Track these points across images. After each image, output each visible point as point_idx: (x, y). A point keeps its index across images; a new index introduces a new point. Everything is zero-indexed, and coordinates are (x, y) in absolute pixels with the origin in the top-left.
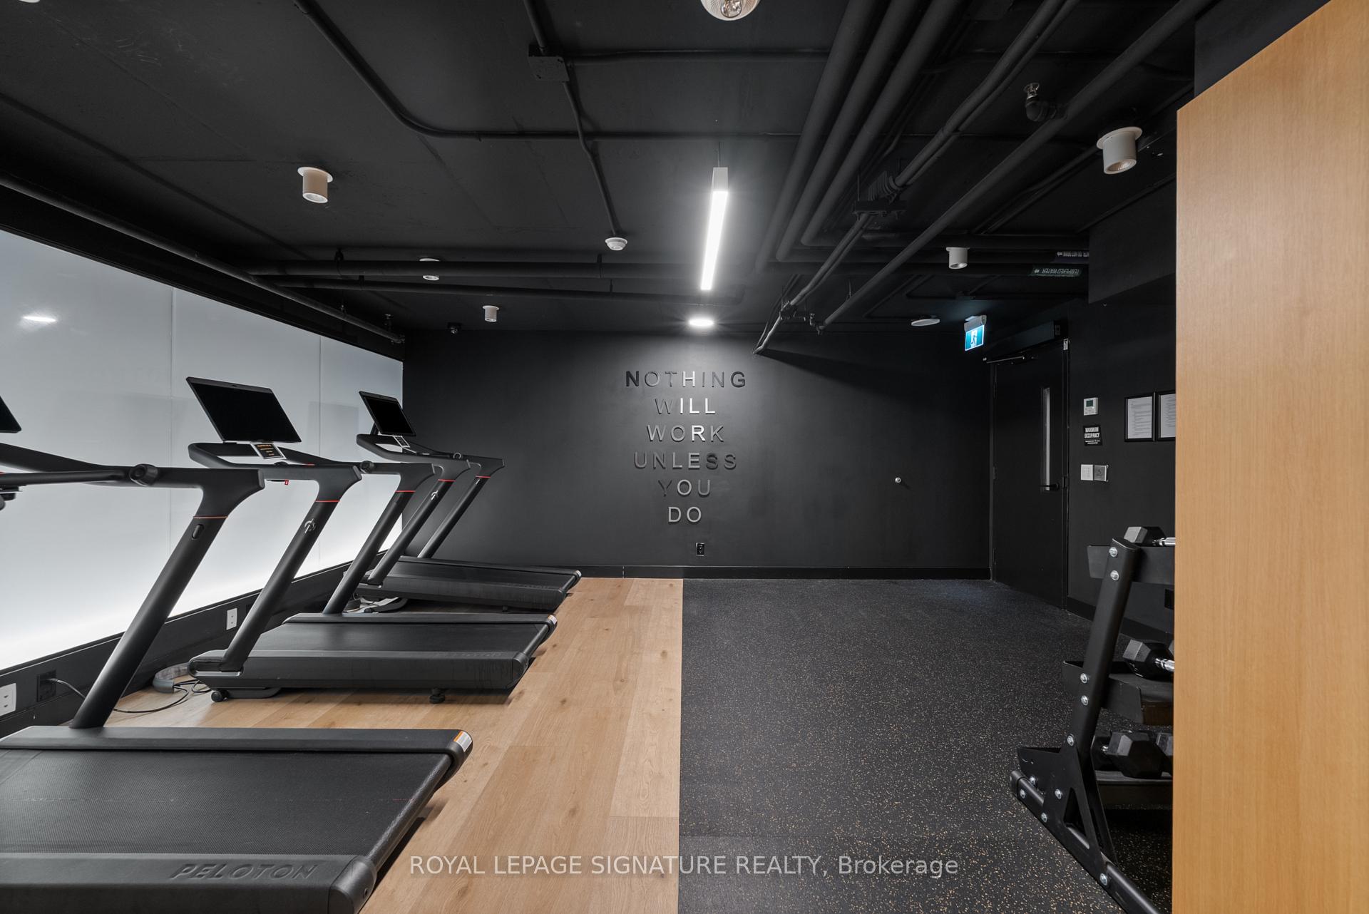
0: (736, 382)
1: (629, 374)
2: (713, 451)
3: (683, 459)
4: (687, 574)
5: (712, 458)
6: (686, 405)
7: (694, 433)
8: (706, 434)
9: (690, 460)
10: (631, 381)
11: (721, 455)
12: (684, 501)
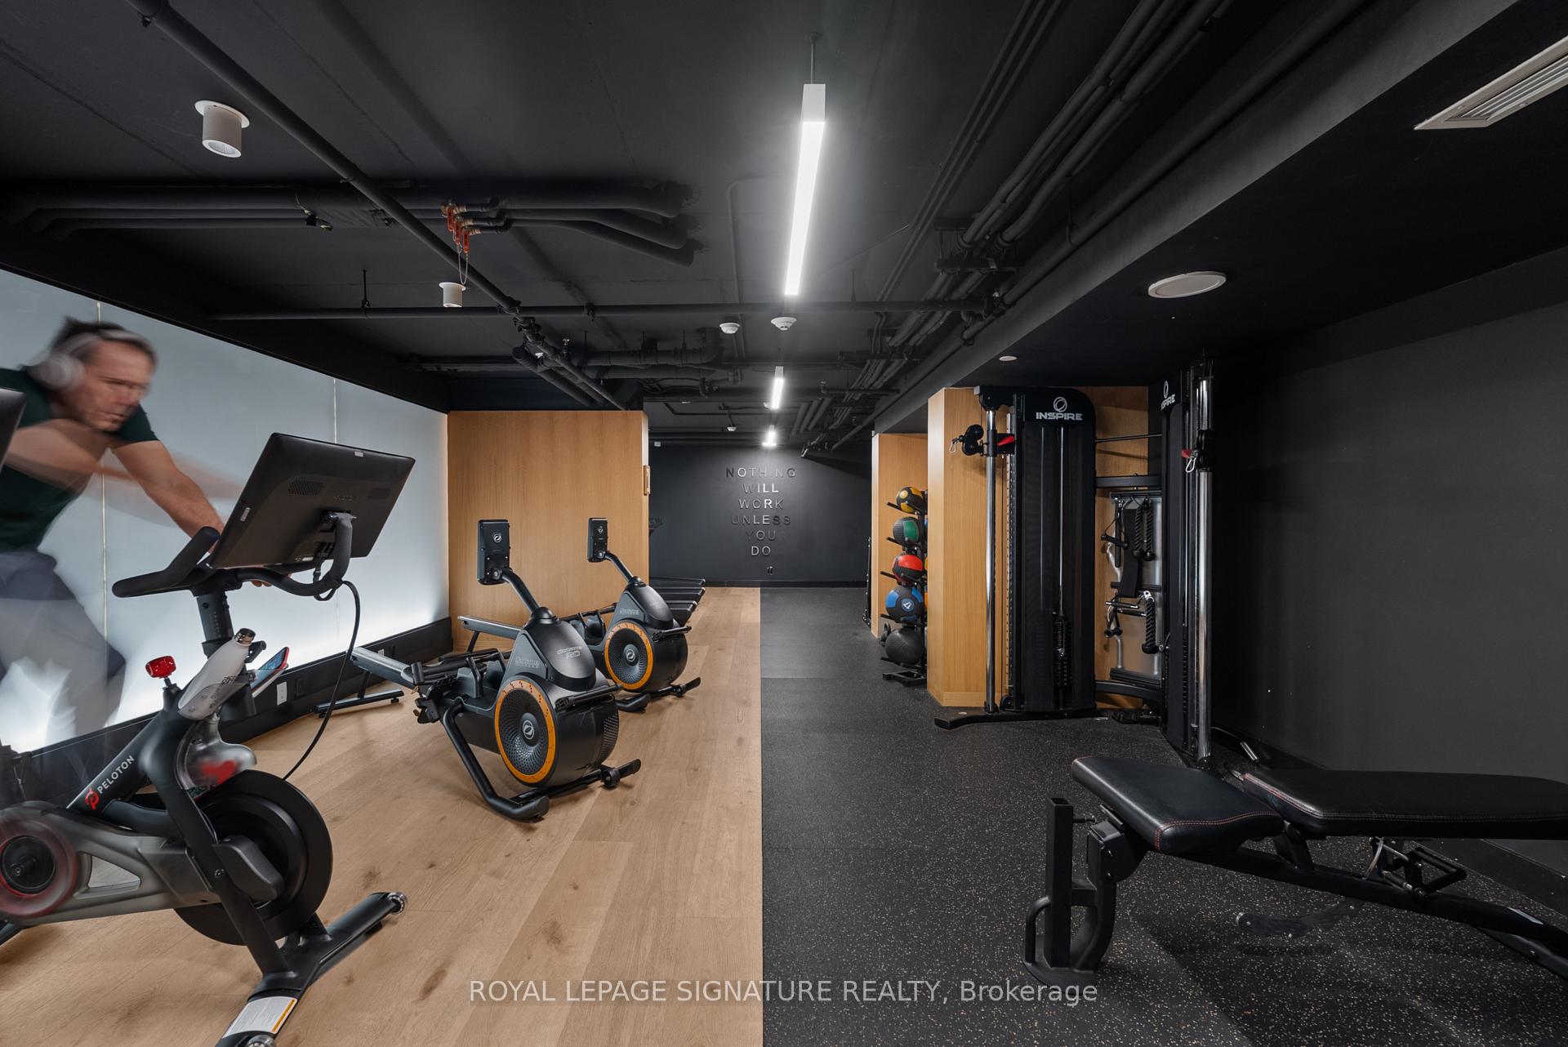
0: (790, 475)
1: (728, 470)
2: (778, 514)
3: (759, 519)
4: (762, 585)
5: (776, 518)
6: (761, 487)
7: (765, 503)
8: (773, 504)
9: (764, 519)
10: (729, 475)
11: (782, 517)
12: (761, 543)
